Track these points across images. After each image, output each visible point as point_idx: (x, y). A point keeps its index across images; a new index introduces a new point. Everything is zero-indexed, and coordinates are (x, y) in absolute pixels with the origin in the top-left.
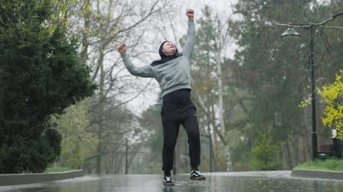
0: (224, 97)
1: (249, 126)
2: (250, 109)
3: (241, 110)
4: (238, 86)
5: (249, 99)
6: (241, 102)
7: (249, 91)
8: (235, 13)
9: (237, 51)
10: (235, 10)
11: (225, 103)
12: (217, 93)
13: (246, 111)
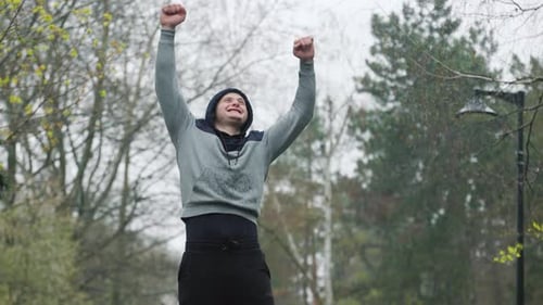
0: (334, 241)
1: (374, 293)
2: (377, 264)
3: (362, 265)
4: (359, 222)
5: (376, 246)
6: (362, 250)
7: (378, 233)
8: (360, 91)
9: (360, 163)
10: (360, 86)
11: (335, 251)
12: (322, 234)
13: (369, 267)
